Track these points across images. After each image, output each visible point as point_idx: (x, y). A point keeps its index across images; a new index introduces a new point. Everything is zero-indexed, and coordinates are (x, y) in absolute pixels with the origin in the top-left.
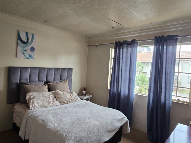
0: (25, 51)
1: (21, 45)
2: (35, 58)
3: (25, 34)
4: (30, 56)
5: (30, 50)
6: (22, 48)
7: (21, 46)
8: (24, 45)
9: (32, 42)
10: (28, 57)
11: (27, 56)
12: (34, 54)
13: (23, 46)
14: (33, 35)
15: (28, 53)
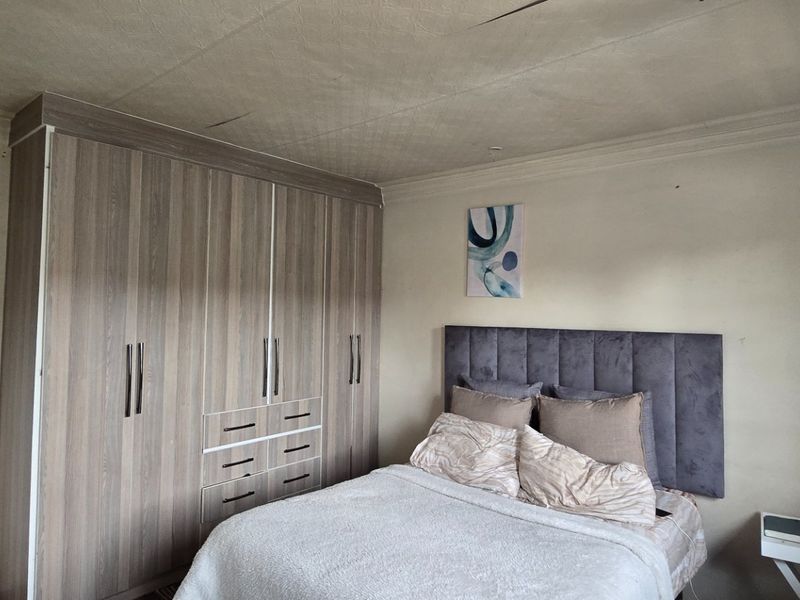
0: (488, 270)
1: (475, 255)
2: (521, 291)
3: (485, 216)
4: (503, 287)
5: (502, 267)
6: (479, 264)
7: (476, 258)
8: (483, 251)
9: (509, 234)
10: (499, 290)
11: (496, 288)
12: (517, 279)
13: (481, 256)
14: (510, 208)
15: (498, 278)
